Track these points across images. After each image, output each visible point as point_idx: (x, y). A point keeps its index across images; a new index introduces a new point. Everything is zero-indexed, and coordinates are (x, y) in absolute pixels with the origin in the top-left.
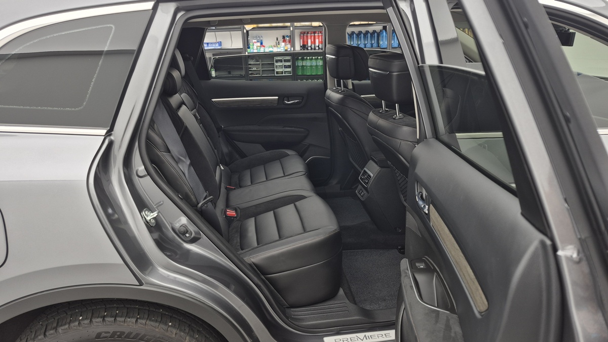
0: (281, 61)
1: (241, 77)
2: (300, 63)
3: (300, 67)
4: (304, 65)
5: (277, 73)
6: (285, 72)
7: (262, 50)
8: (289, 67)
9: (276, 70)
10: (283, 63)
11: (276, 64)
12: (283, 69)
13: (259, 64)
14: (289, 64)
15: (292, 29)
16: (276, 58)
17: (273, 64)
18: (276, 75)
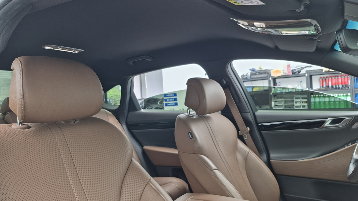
0: (299, 98)
4: (316, 101)
6: (302, 106)
7: (284, 91)
8: (306, 102)
9: (296, 105)
10: (301, 99)
11: (295, 100)
13: (282, 101)
14: (306, 100)
15: (306, 75)
16: (295, 96)
17: (293, 101)
18: (295, 108)
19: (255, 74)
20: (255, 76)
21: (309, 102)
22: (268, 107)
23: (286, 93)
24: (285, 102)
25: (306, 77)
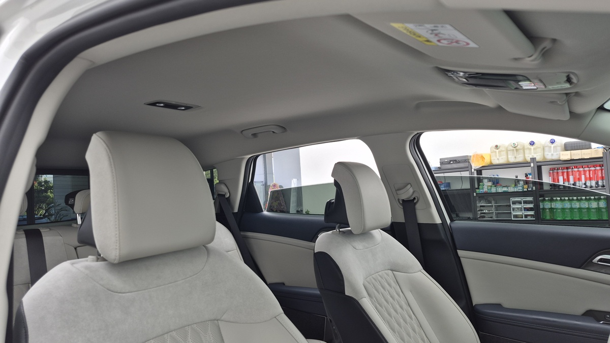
0: (521, 203)
1: (469, 219)
3: (547, 210)
5: (516, 216)
6: (526, 216)
8: (530, 209)
10: (523, 205)
11: (513, 206)
12: (523, 212)
13: (492, 206)
14: (531, 206)
15: (532, 165)
16: (513, 199)
17: (510, 206)
18: (513, 219)
19: (450, 163)
20: (449, 166)
21: (536, 208)
22: (470, 215)
23: (497, 194)
24: (497, 208)
25: (532, 167)
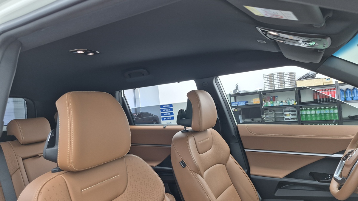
1: (259, 123)
2: (304, 112)
4: (307, 113)
5: (286, 119)
6: (292, 119)
7: (274, 104)
8: (295, 115)
10: (290, 112)
11: (285, 113)
12: (290, 116)
13: (272, 114)
14: (295, 113)
15: (295, 89)
16: (284, 110)
18: (285, 121)
21: (298, 114)
22: (260, 120)
23: (276, 106)
24: (275, 115)
